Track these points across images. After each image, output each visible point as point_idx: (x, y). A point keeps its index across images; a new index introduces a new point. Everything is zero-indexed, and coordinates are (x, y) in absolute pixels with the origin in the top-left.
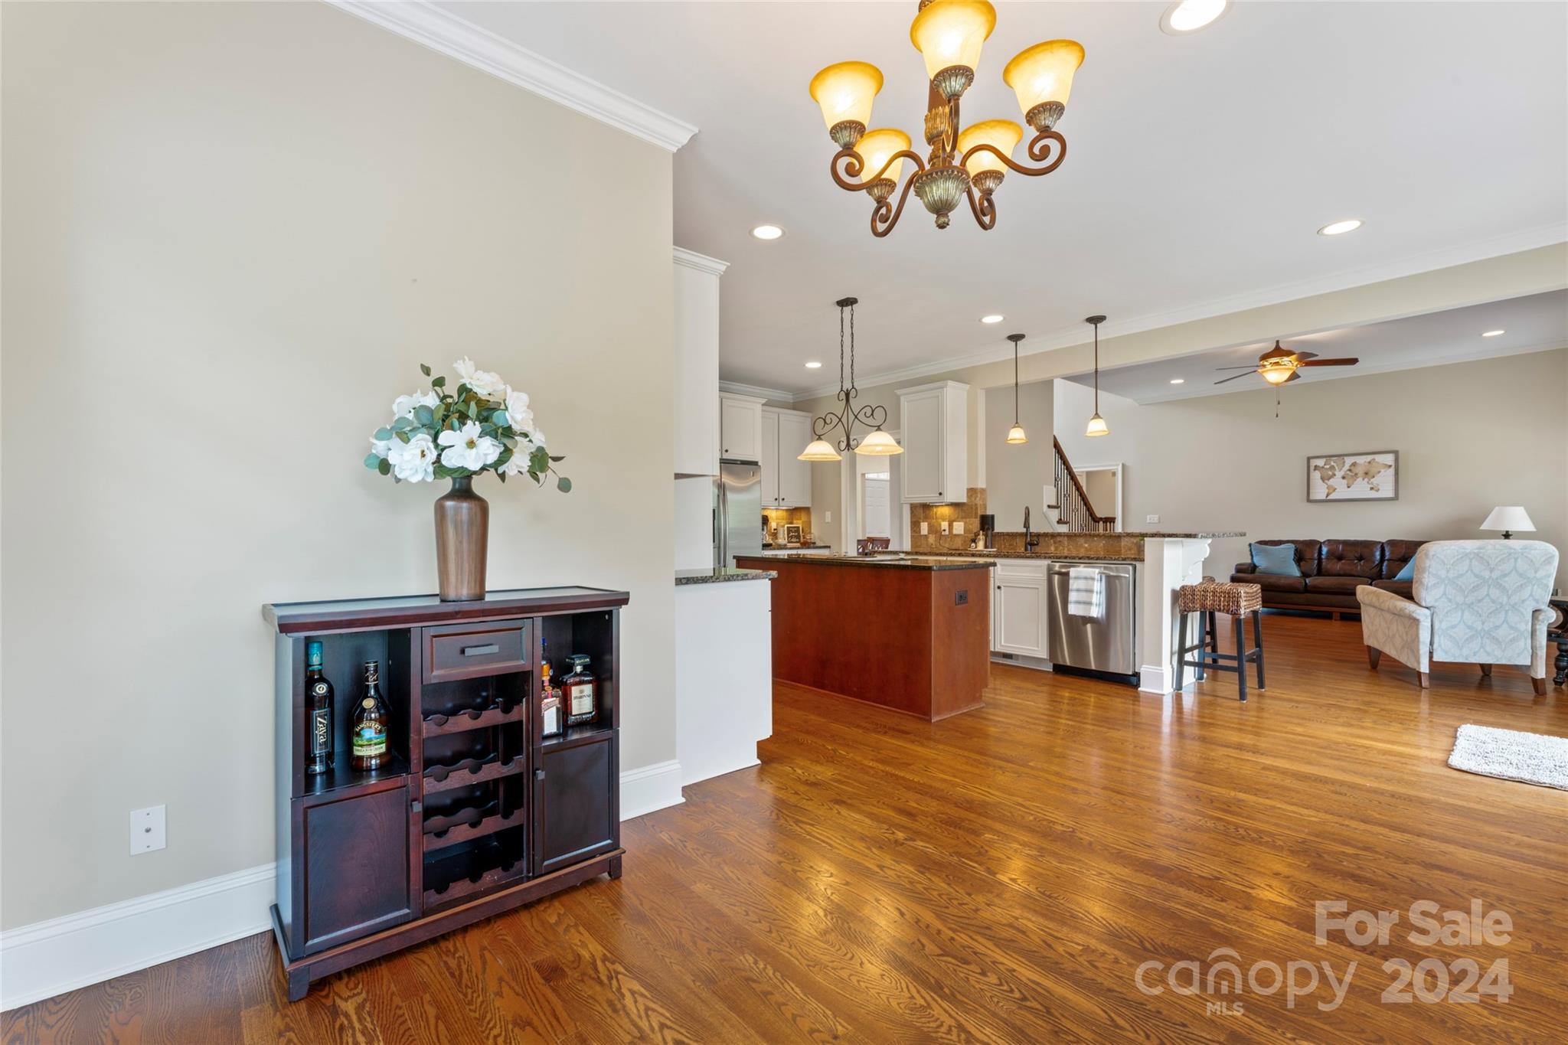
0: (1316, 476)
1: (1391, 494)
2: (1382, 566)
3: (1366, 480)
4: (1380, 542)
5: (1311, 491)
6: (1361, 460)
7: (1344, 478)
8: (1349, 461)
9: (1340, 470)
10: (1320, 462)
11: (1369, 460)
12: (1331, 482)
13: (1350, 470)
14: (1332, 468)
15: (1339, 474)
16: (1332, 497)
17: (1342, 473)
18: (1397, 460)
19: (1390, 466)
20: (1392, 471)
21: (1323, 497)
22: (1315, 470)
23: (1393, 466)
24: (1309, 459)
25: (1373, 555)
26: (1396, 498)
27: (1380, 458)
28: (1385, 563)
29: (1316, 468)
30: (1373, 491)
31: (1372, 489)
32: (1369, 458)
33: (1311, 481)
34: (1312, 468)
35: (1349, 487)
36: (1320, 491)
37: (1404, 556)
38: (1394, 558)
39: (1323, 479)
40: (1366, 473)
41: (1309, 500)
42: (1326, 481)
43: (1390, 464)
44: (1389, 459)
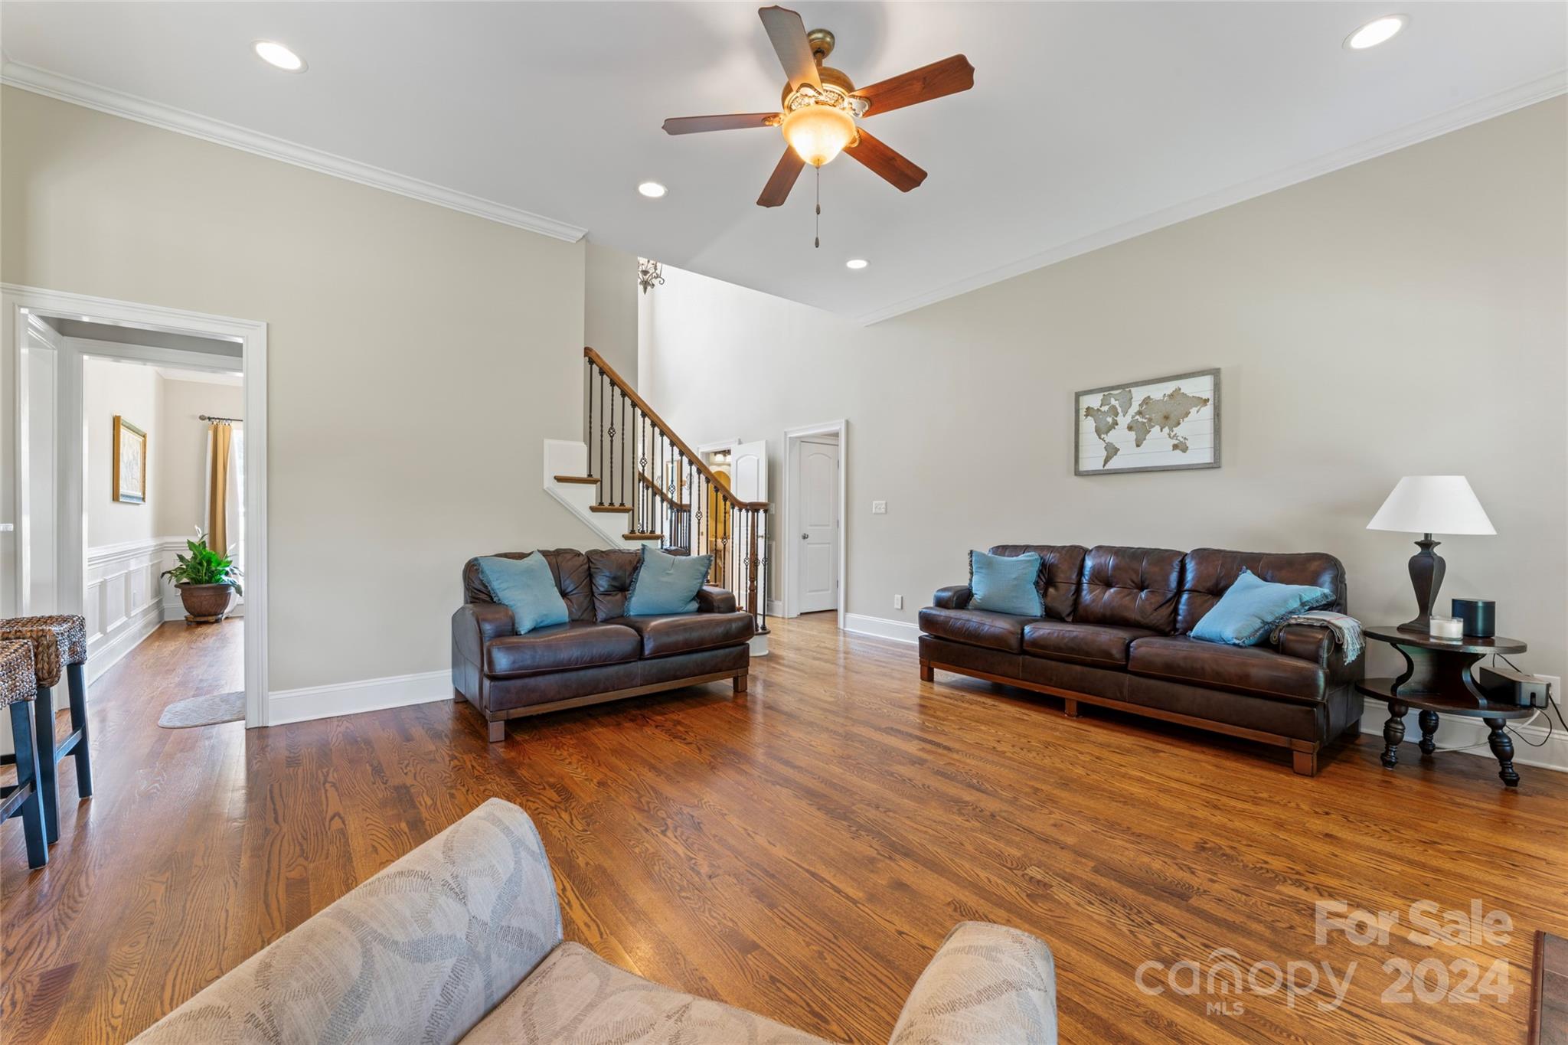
0: (1088, 425)
1: (1207, 458)
2: (1178, 602)
3: (1166, 430)
4: (1179, 553)
5: (1081, 455)
6: (1158, 392)
7: (1130, 428)
8: (1139, 394)
9: (1125, 413)
10: (1093, 401)
11: (1169, 392)
12: (1112, 437)
13: (1140, 413)
14: (1114, 411)
15: (1123, 421)
16: (1111, 465)
17: (1128, 419)
18: (1217, 387)
19: (1206, 401)
20: (1208, 411)
21: (1098, 465)
22: (1087, 416)
23: (1211, 402)
24: (1078, 395)
25: (1166, 579)
26: (1215, 465)
27: (1189, 387)
28: (1185, 597)
29: (1089, 411)
30: (1178, 452)
31: (1175, 447)
32: (1169, 387)
33: (1080, 436)
34: (1083, 412)
35: (1138, 446)
36: (1093, 457)
37: (1217, 584)
38: (1200, 588)
39: (1098, 432)
40: (1166, 418)
41: (1078, 473)
42: (1103, 436)
43: (1205, 397)
44: (1202, 387)
